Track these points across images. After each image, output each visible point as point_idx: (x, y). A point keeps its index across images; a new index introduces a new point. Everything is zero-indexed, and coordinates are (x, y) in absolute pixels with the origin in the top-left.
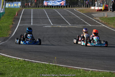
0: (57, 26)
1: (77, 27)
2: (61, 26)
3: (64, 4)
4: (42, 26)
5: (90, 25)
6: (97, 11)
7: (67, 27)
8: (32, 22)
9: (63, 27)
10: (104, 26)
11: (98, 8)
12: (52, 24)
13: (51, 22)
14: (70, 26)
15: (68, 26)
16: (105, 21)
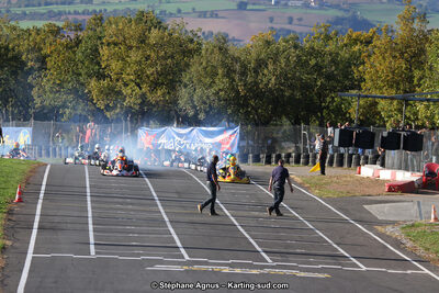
0: (210, 268)
1: (302, 274)
2: (226, 270)
3: (232, 146)
4: (142, 264)
5: (364, 268)
6: (390, 190)
7: (254, 272)
8: (92, 240)
9: (238, 271)
10: (427, 271)
11: (393, 175)
12: (187, 257)
13: (179, 244)
14: (273, 271)
15: (262, 267)
16: (428, 246)
